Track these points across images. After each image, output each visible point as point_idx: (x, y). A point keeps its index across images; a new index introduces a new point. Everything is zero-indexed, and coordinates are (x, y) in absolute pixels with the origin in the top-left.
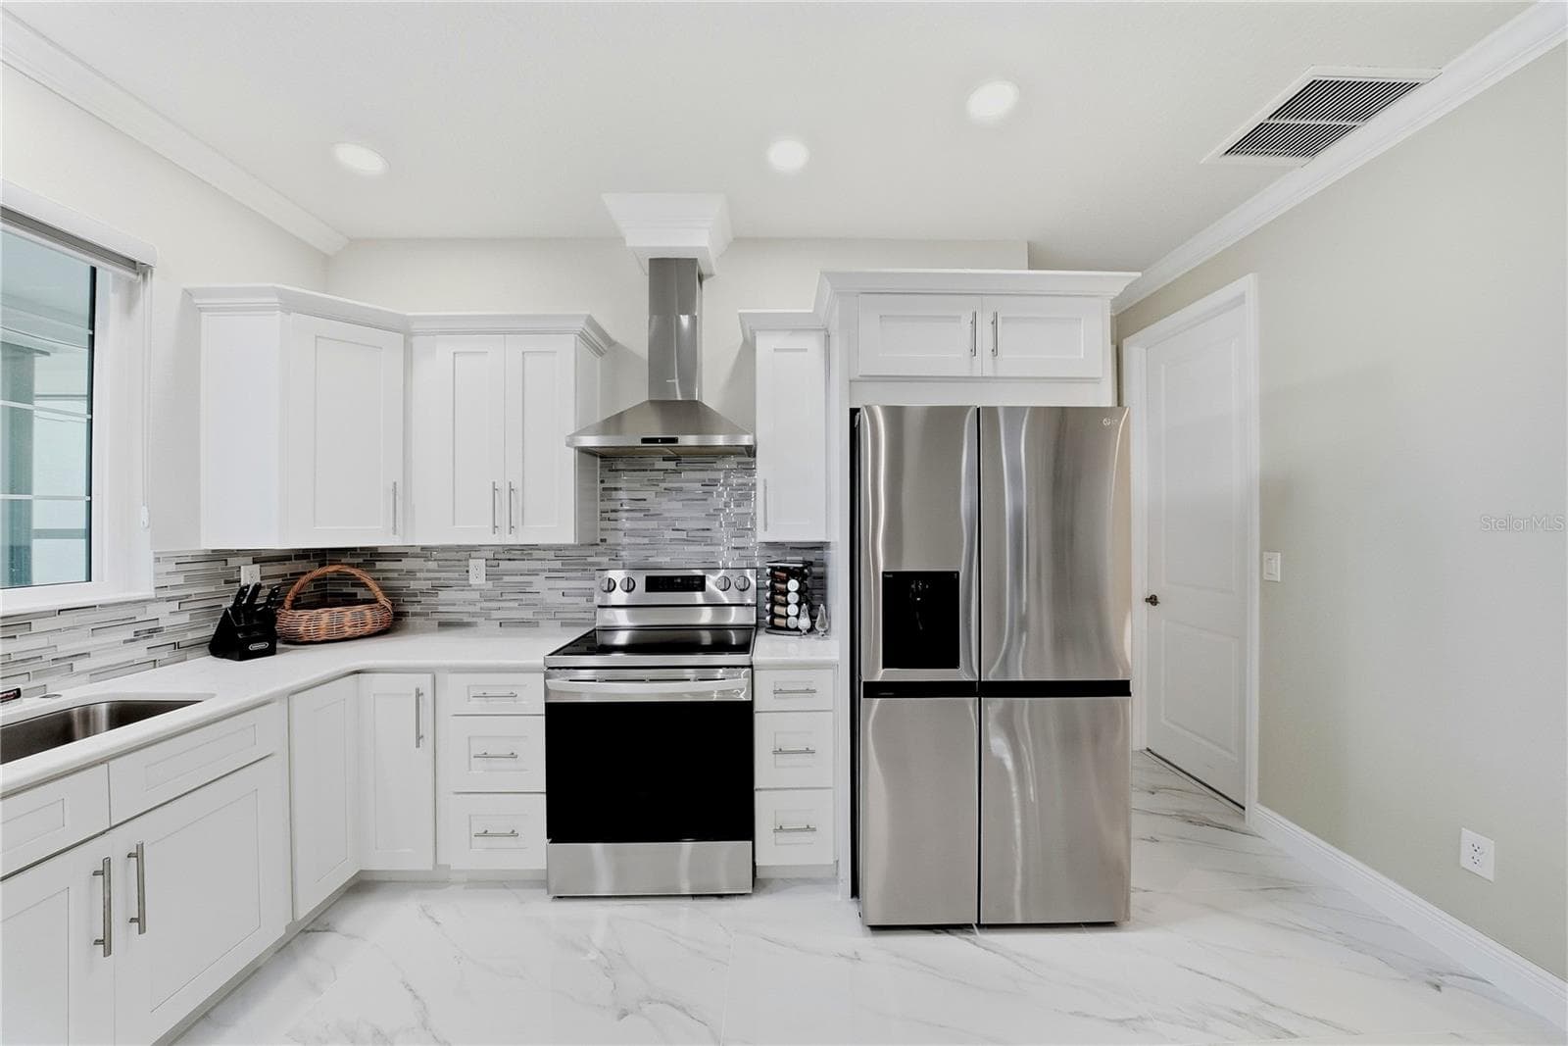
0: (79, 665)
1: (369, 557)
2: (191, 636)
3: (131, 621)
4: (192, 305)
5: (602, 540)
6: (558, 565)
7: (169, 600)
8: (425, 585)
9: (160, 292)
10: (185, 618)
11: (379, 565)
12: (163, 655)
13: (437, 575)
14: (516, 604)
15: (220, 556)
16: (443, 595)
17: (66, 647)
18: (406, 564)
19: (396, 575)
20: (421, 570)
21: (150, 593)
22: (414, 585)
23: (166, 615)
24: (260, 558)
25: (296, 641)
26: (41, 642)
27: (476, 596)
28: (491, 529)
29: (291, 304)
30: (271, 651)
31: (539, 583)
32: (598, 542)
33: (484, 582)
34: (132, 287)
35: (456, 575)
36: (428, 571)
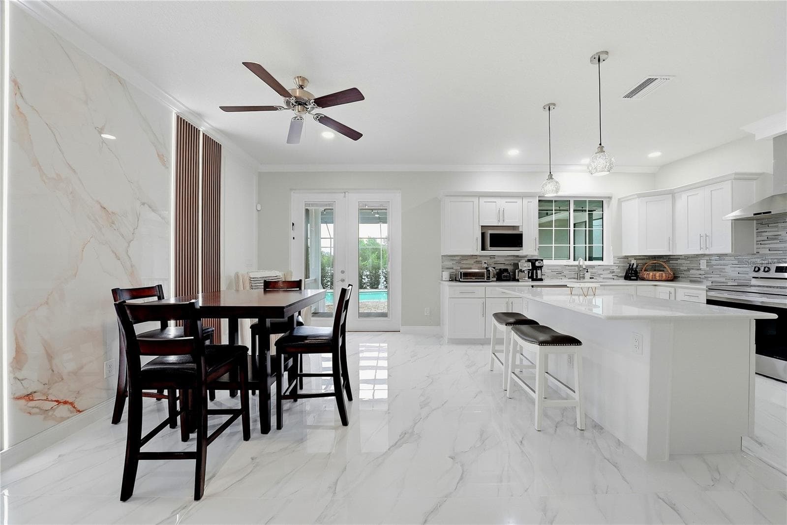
0: (601, 276)
1: (668, 258)
2: (620, 275)
3: (609, 269)
4: (620, 201)
5: (757, 252)
6: (736, 262)
7: (617, 266)
8: (686, 268)
9: (614, 202)
10: (619, 270)
11: (671, 262)
12: (615, 277)
13: (689, 265)
14: (718, 276)
15: (627, 257)
16: (692, 271)
17: (600, 273)
18: (679, 261)
19: (676, 265)
20: (684, 264)
21: (613, 264)
22: (681, 268)
23: (615, 269)
24: (636, 258)
25: (643, 279)
26: (596, 271)
27: (702, 272)
28: (699, 249)
29: (640, 196)
30: (636, 280)
31: (728, 269)
32: (755, 253)
33: (706, 267)
34: (609, 201)
35: (696, 265)
36: (687, 264)
